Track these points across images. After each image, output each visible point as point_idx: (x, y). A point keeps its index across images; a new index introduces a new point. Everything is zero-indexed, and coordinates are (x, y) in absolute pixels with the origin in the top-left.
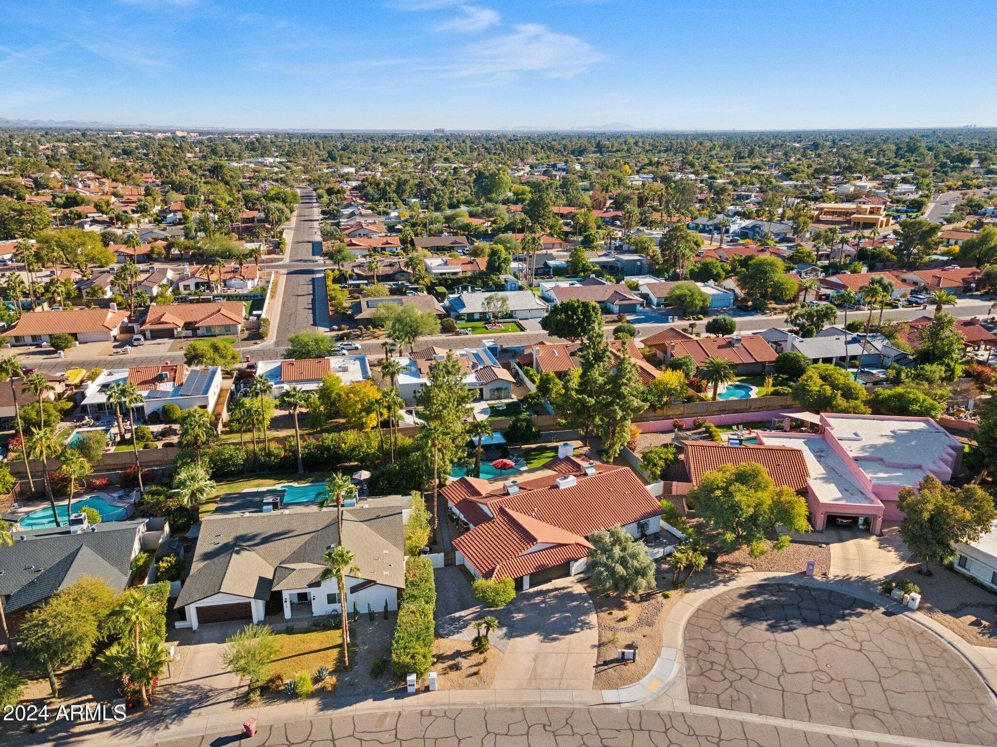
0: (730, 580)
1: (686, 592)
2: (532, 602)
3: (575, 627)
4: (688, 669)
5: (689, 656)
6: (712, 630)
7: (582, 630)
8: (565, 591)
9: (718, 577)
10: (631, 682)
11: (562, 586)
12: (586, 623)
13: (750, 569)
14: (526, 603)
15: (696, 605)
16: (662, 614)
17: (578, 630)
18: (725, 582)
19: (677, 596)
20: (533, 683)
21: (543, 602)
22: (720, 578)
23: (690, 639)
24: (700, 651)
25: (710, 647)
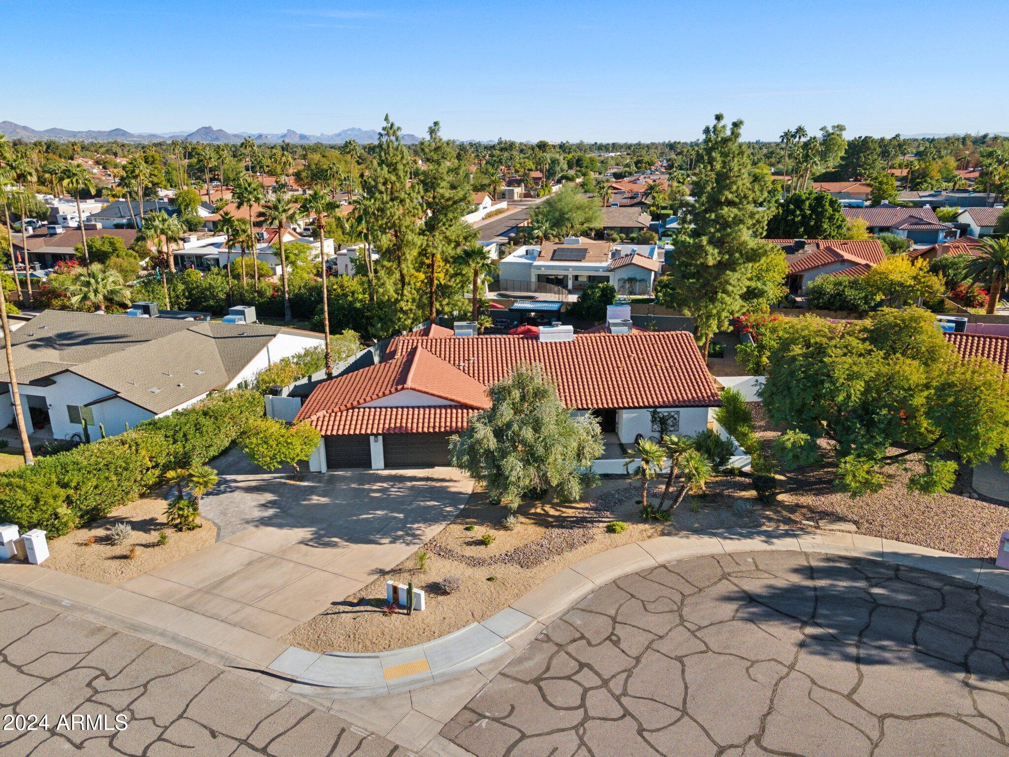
0: (787, 534)
1: (663, 534)
2: (366, 486)
3: (386, 535)
4: (520, 660)
5: (548, 640)
6: (650, 607)
7: (393, 542)
8: (438, 484)
9: (760, 525)
10: (366, 649)
11: (441, 477)
12: (415, 536)
13: (853, 528)
14: (354, 485)
15: (661, 559)
16: (569, 555)
17: (386, 540)
18: (769, 536)
19: (636, 535)
20: (191, 600)
21: (383, 490)
22: (764, 528)
23: (582, 610)
24: (583, 637)
25: (612, 634)
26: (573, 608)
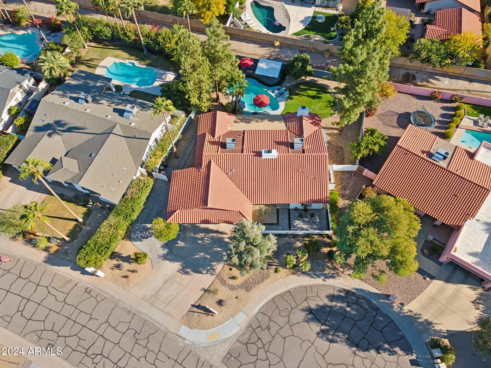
0: (332, 277)
1: (293, 274)
2: (196, 236)
3: (205, 268)
4: (242, 335)
5: (251, 326)
6: (281, 313)
7: (207, 273)
9: (324, 271)
10: (202, 328)
11: (222, 231)
12: (213, 270)
14: (192, 235)
15: (289, 287)
16: (261, 285)
17: (204, 272)
18: (327, 277)
19: (284, 274)
20: (151, 300)
21: (202, 239)
23: (262, 313)
24: (260, 326)
25: (269, 325)
26: (259, 312)
